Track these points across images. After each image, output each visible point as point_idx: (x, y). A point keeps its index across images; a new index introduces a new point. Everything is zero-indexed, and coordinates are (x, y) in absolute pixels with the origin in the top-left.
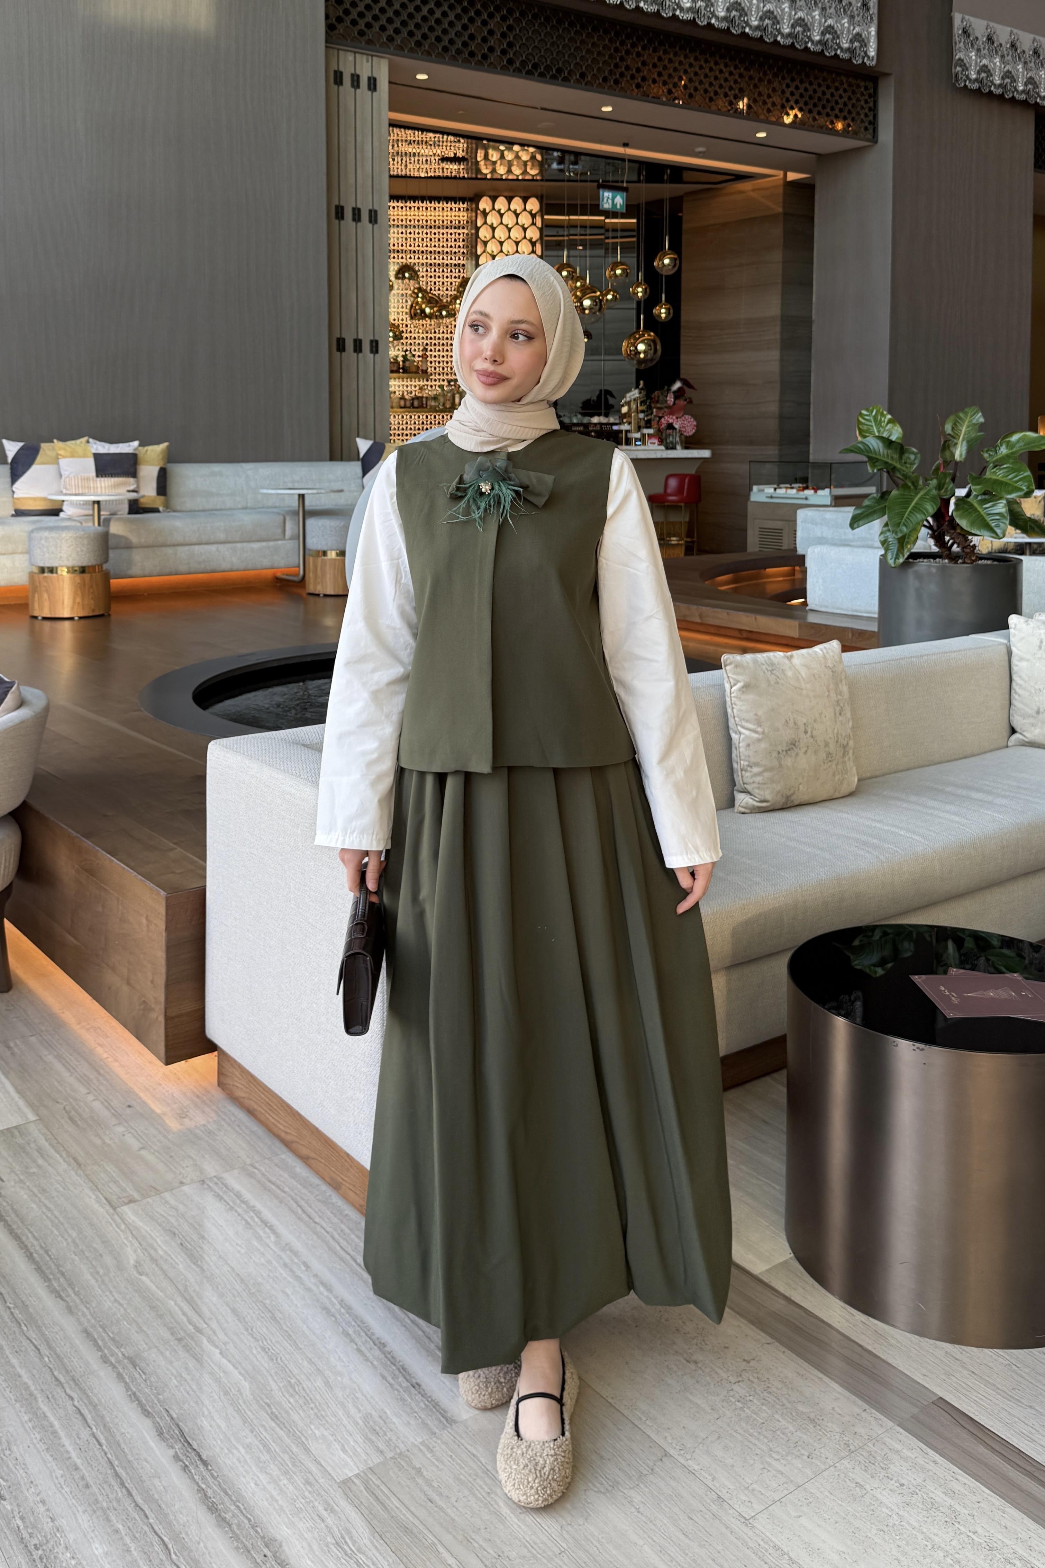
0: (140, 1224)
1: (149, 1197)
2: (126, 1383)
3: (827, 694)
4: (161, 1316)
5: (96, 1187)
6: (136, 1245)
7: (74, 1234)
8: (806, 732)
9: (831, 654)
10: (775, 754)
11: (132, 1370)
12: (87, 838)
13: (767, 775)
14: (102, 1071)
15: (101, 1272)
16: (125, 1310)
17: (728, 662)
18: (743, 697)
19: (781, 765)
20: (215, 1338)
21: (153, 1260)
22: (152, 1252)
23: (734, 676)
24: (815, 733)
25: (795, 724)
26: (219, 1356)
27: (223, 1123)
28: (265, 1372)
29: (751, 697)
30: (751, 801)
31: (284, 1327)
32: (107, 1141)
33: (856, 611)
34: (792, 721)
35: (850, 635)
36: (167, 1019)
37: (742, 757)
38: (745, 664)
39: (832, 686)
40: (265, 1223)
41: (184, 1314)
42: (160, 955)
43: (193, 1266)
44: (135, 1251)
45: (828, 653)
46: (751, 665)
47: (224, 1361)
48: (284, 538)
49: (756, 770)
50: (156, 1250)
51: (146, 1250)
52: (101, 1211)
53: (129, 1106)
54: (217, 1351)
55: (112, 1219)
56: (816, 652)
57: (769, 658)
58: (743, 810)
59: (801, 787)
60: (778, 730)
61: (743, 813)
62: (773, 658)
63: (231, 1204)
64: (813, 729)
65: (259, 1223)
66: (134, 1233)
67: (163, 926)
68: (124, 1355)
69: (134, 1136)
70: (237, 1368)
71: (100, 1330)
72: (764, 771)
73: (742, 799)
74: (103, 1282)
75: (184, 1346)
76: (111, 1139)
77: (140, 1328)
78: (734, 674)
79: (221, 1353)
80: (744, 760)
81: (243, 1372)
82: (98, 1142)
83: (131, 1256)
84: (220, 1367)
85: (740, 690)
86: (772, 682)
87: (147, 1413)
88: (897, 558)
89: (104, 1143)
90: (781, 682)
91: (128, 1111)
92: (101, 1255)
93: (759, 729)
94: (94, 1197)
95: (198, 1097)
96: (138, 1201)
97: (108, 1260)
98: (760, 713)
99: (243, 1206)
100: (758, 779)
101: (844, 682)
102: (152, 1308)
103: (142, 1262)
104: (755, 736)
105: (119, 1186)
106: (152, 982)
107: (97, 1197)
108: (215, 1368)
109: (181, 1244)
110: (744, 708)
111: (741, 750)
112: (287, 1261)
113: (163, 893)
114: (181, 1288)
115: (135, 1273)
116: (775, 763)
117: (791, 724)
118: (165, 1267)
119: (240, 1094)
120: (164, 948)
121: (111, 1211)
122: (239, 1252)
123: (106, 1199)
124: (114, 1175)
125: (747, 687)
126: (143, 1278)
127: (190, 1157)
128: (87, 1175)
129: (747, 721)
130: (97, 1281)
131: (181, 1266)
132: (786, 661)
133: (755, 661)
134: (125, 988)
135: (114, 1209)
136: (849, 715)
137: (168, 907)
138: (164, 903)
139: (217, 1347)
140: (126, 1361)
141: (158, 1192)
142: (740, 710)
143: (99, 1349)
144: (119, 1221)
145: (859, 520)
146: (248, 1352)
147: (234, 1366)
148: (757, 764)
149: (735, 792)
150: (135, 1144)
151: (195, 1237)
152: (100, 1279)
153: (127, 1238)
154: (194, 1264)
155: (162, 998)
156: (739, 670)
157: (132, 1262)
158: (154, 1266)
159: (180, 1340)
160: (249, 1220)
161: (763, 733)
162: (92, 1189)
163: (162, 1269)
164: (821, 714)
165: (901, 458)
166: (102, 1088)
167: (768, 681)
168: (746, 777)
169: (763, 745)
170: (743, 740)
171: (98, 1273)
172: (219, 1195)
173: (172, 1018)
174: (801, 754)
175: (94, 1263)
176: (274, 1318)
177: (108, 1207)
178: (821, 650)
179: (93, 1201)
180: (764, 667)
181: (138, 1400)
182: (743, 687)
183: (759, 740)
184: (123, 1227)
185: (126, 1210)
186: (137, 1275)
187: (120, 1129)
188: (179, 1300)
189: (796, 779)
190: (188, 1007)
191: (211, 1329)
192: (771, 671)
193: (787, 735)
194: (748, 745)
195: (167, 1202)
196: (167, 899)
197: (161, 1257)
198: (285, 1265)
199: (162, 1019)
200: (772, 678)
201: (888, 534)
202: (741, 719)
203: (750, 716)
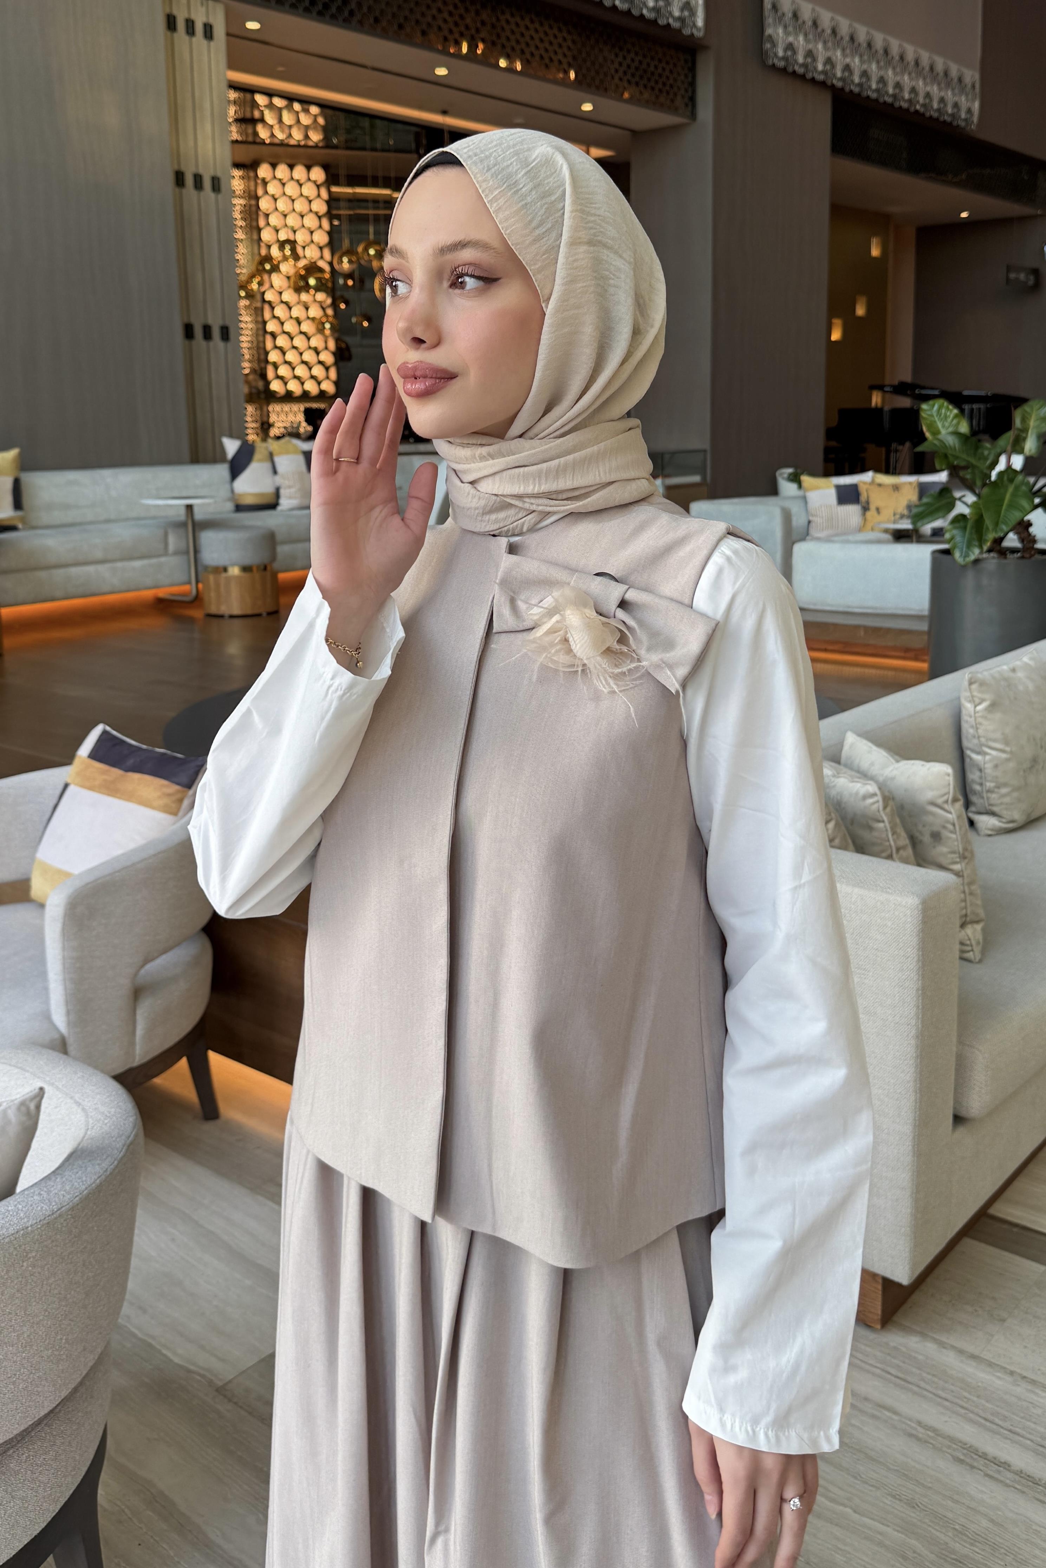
10: (1021, 773)
13: (1015, 794)
18: (989, 716)
19: (1027, 784)
23: (977, 695)
25: (1033, 739)
28: (919, 1523)
29: (998, 716)
30: (996, 822)
34: (1031, 737)
37: (989, 778)
38: (985, 680)
48: (166, 553)
49: (1004, 791)
58: (990, 832)
60: (1023, 748)
61: (985, 835)
70: (889, 1527)
72: (1016, 791)
73: (986, 821)
78: (976, 692)
79: (855, 1512)
80: (991, 781)
81: (897, 1528)
85: (984, 712)
86: (1012, 699)
88: (967, 555)
93: (1008, 749)
98: (1007, 731)
100: (1007, 800)
104: (1004, 756)
110: (990, 727)
116: (1022, 782)
117: (1031, 741)
129: (995, 740)
132: (1012, 676)
142: (985, 730)
148: (1005, 785)
156: (982, 687)
168: (992, 798)
169: (1011, 765)
170: (990, 761)
174: (1042, 772)
183: (1008, 760)
193: (1029, 752)
194: (996, 766)
202: (988, 739)
203: (998, 735)
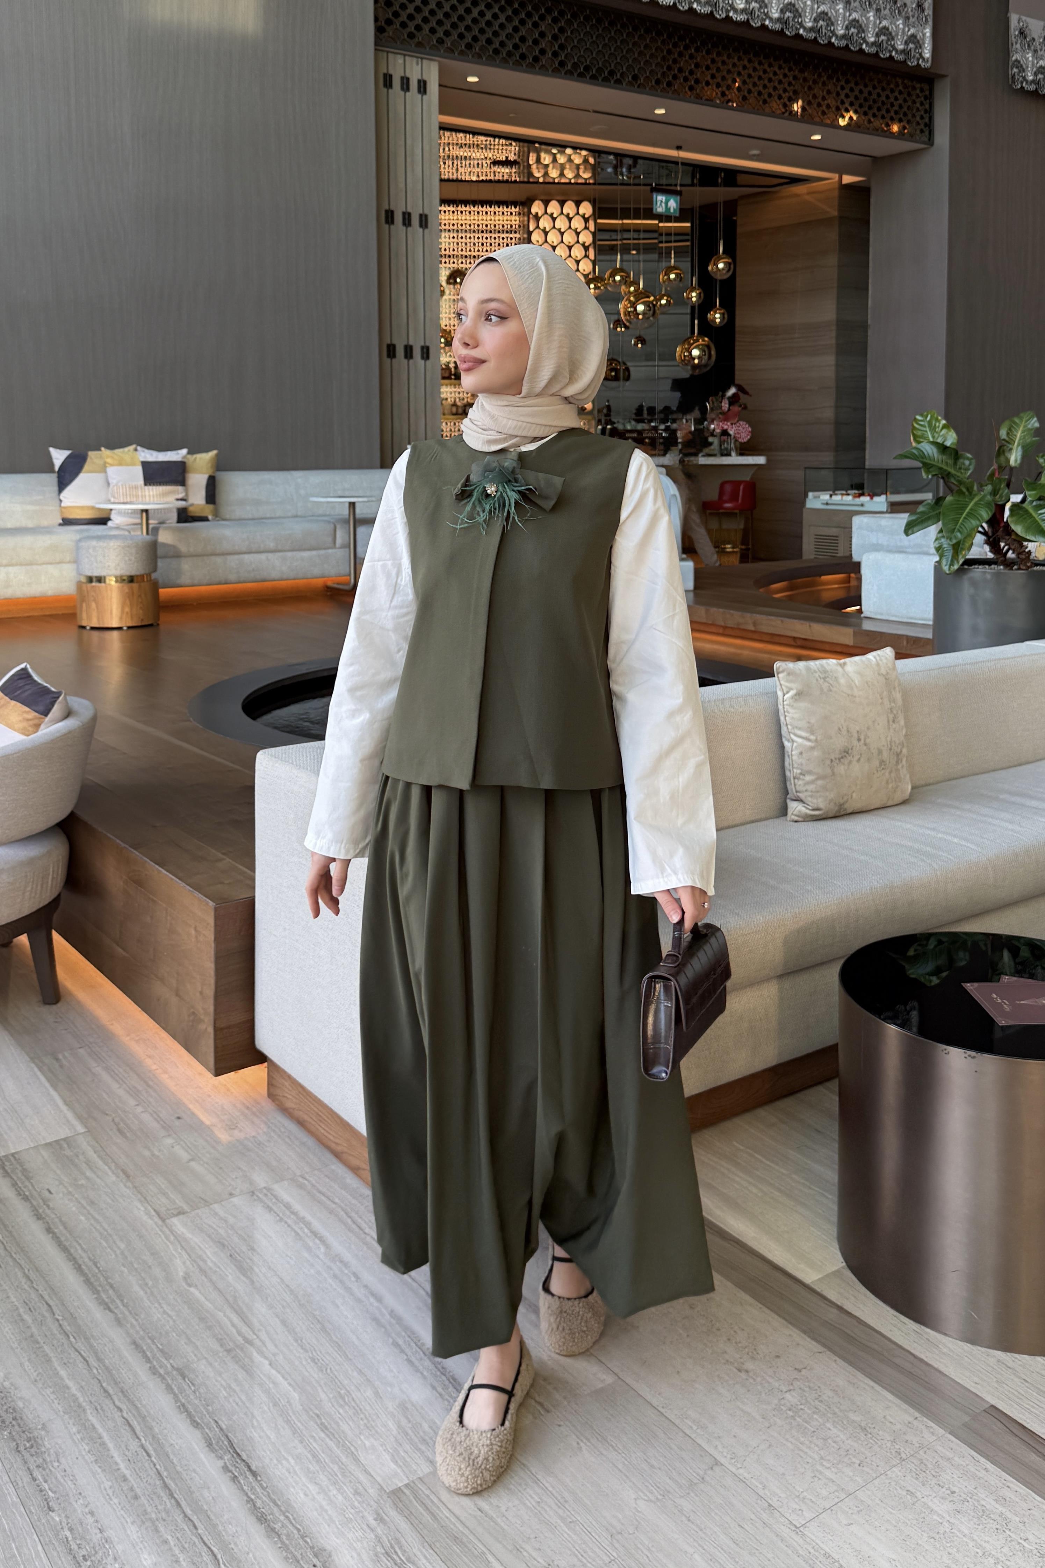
0: (189, 1235)
1: (198, 1208)
2: (175, 1394)
3: (880, 701)
4: (210, 1328)
5: (145, 1199)
6: (185, 1256)
7: (123, 1246)
8: (859, 740)
9: (885, 661)
10: (828, 762)
11: (182, 1381)
12: (135, 849)
13: (820, 782)
14: (151, 1083)
15: (150, 1283)
16: (174, 1321)
17: (781, 669)
18: (795, 705)
19: (833, 774)
20: (264, 1349)
21: (202, 1271)
22: (201, 1263)
23: (787, 684)
24: (868, 741)
25: (848, 731)
26: (269, 1367)
27: (273, 1134)
28: (314, 1383)
29: (803, 705)
30: (804, 809)
31: (334, 1338)
32: (156, 1153)
33: (912, 618)
34: (845, 728)
35: (905, 642)
36: (216, 1030)
37: (795, 766)
38: (798, 672)
39: (885, 693)
40: (315, 1234)
41: (233, 1325)
42: (210, 966)
43: (242, 1277)
44: (184, 1263)
45: (881, 660)
46: (804, 672)
47: (274, 1372)
48: (334, 545)
49: (808, 778)
50: (205, 1261)
51: (195, 1261)
52: (150, 1222)
53: (179, 1118)
54: (267, 1362)
55: (161, 1231)
56: (869, 660)
57: (822, 666)
58: (796, 818)
59: (854, 795)
60: (831, 738)
61: (796, 822)
62: (825, 665)
63: (281, 1215)
64: (866, 737)
65: (309, 1234)
66: (183, 1244)
67: (212, 937)
68: (173, 1367)
69: (183, 1148)
70: (286, 1380)
71: (149, 1341)
72: (817, 779)
73: (795, 808)
74: (152, 1293)
75: (233, 1357)
76: (160, 1151)
77: (189, 1339)
78: (787, 681)
79: (270, 1364)
80: (797, 768)
81: (292, 1383)
82: (147, 1153)
83: (180, 1266)
84: (269, 1378)
85: (792, 697)
86: (825, 690)
87: (196, 1425)
88: (952, 564)
89: (153, 1155)
90: (834, 689)
91: (177, 1123)
92: (150, 1267)
93: (812, 737)
94: (142, 1209)
95: (248, 1108)
96: (187, 1212)
97: (157, 1271)
98: (813, 721)
99: (292, 1216)
100: (811, 787)
101: (897, 689)
102: (202, 1319)
103: (191, 1274)
104: (809, 744)
105: (168, 1198)
106: (201, 993)
107: (146, 1209)
108: (264, 1379)
109: (231, 1256)
110: (796, 716)
111: (794, 758)
112: (337, 1272)
113: (211, 904)
114: (231, 1299)
115: (184, 1284)
116: (829, 771)
117: (844, 732)
118: (214, 1278)
119: (289, 1104)
120: (213, 959)
121: (160, 1223)
122: (288, 1263)
123: (155, 1210)
124: (163, 1186)
125: (799, 695)
126: (192, 1289)
127: (239, 1168)
128: (135, 1187)
129: (800, 729)
130: (146, 1293)
131: (230, 1278)
132: (840, 669)
133: (808, 669)
134: (174, 1000)
135: (163, 1220)
136: (902, 723)
137: (217, 918)
138: (212, 913)
139: (266, 1358)
140: (175, 1372)
141: (207, 1203)
142: (793, 718)
143: (148, 1360)
144: (168, 1232)
145: (913, 527)
146: (297, 1363)
147: (283, 1377)
148: (810, 772)
149: (788, 801)
150: (184, 1156)
151: (244, 1248)
152: (148, 1291)
153: (176, 1250)
154: (244, 1275)
155: (211, 1009)
156: (791, 677)
157: (181, 1274)
158: (203, 1278)
159: (228, 1351)
160: (299, 1231)
161: (816, 741)
162: (141, 1201)
163: (211, 1280)
164: (874, 722)
165: (955, 463)
166: (151, 1100)
167: (822, 690)
168: (798, 785)
169: (816, 753)
170: (796, 748)
171: (147, 1284)
172: (268, 1206)
173: (222, 1029)
174: (854, 763)
175: (143, 1275)
176: (324, 1329)
177: (157, 1219)
178: (875, 657)
179: (142, 1213)
180: (817, 675)
181: (187, 1411)
182: (796, 695)
183: (812, 748)
184: (172, 1238)
185: (175, 1220)
186: (186, 1287)
187: (169, 1141)
188: (229, 1312)
189: (849, 787)
190: (237, 1017)
191: (261, 1340)
192: (824, 678)
193: (840, 742)
194: (801, 753)
195: (216, 1214)
196: (216, 909)
197: (211, 1268)
198: (335, 1276)
199: (211, 1030)
200: (825, 686)
201: (943, 540)
202: (794, 727)
203: (803, 724)
